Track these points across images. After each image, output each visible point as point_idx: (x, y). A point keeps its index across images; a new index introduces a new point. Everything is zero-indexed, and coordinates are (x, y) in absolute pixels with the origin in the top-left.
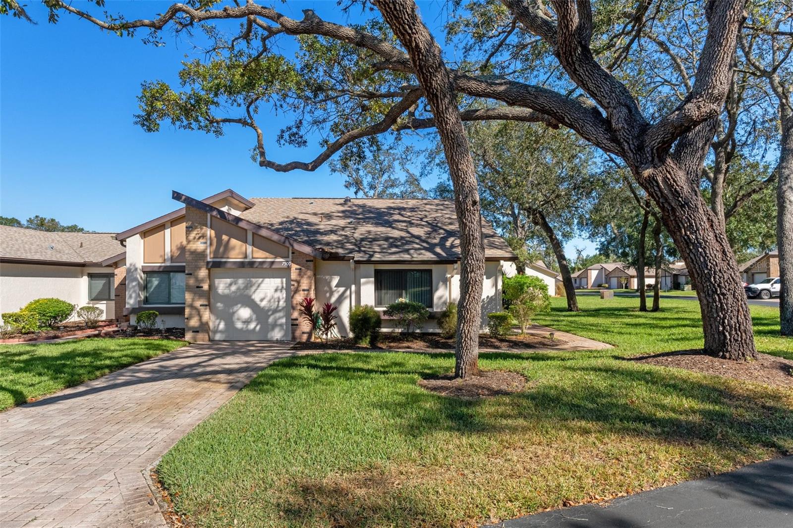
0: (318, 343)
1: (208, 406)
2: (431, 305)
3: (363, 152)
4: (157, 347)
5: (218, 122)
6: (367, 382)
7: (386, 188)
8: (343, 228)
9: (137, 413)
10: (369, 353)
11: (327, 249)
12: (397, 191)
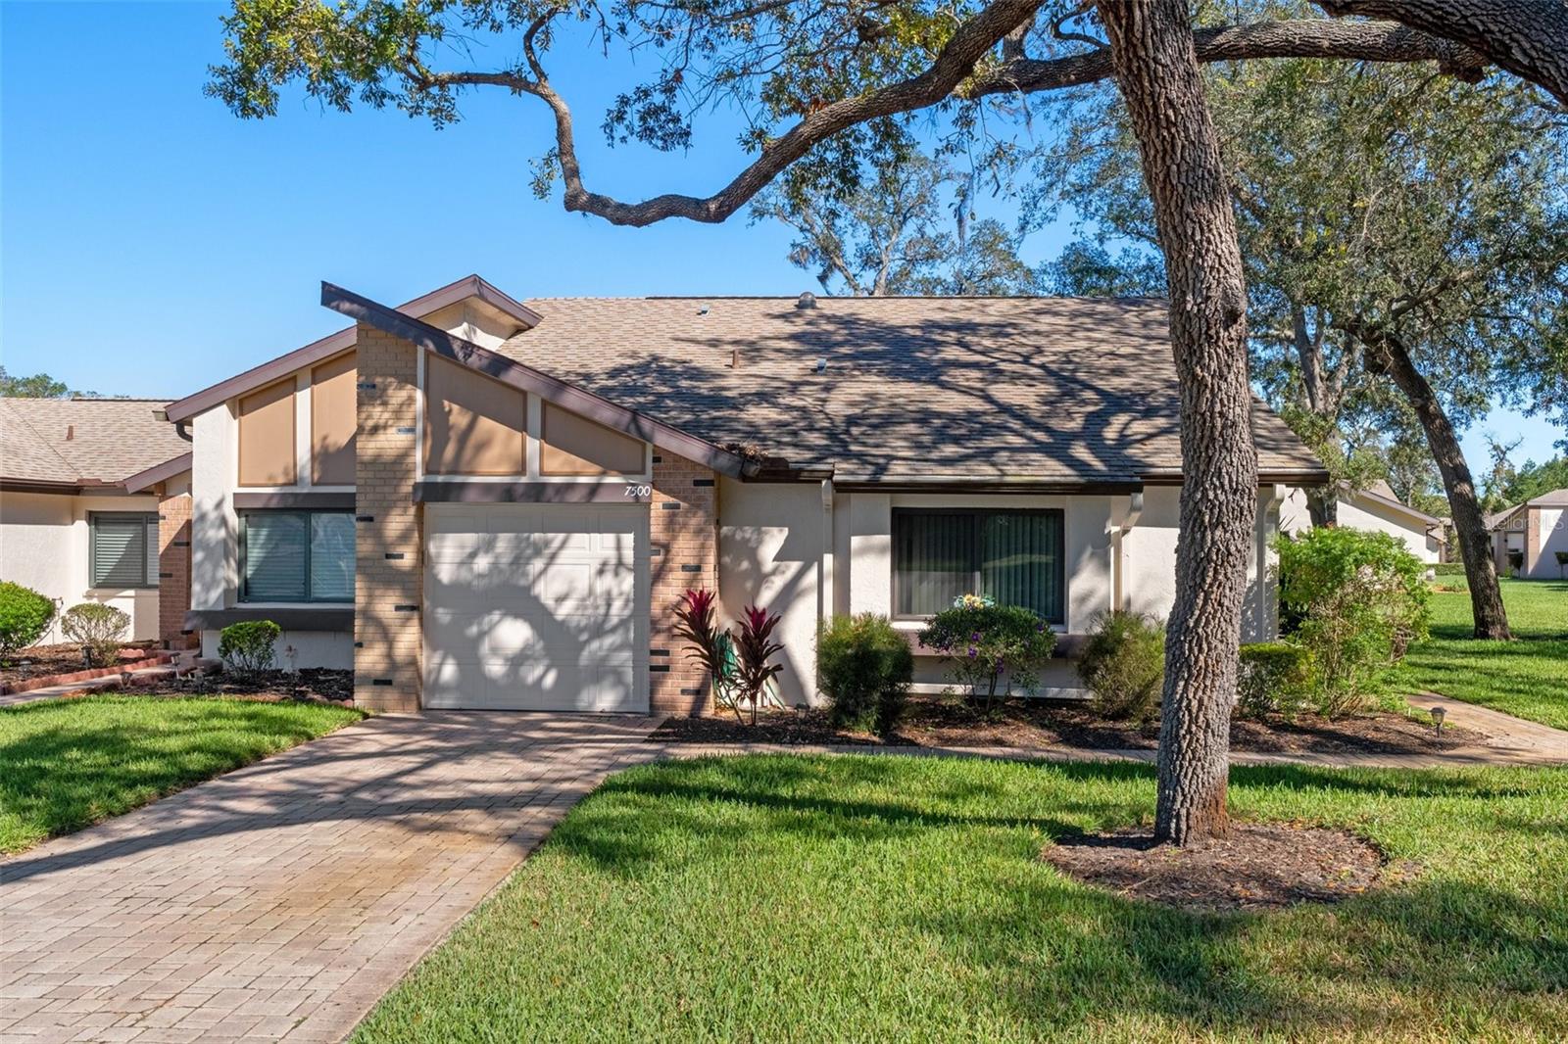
0: (728, 723)
1: (442, 904)
2: (1059, 617)
3: (855, 166)
4: (281, 727)
5: (442, 84)
6: (890, 847)
7: (913, 262)
8: (794, 387)
9: (252, 917)
10: (882, 757)
11: (751, 447)
12: (945, 271)
